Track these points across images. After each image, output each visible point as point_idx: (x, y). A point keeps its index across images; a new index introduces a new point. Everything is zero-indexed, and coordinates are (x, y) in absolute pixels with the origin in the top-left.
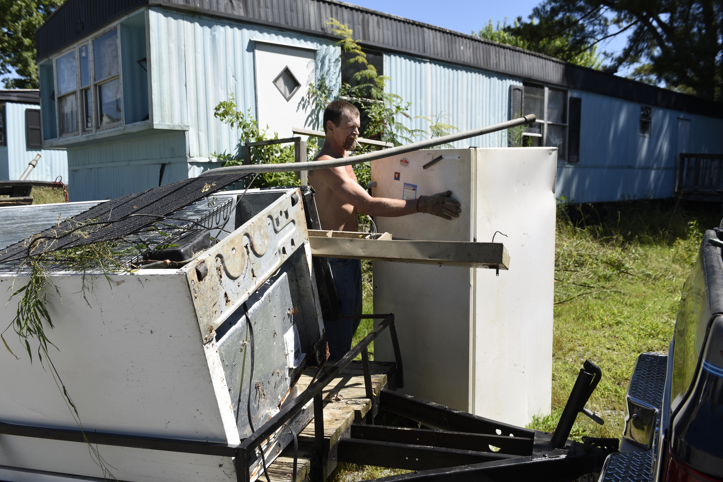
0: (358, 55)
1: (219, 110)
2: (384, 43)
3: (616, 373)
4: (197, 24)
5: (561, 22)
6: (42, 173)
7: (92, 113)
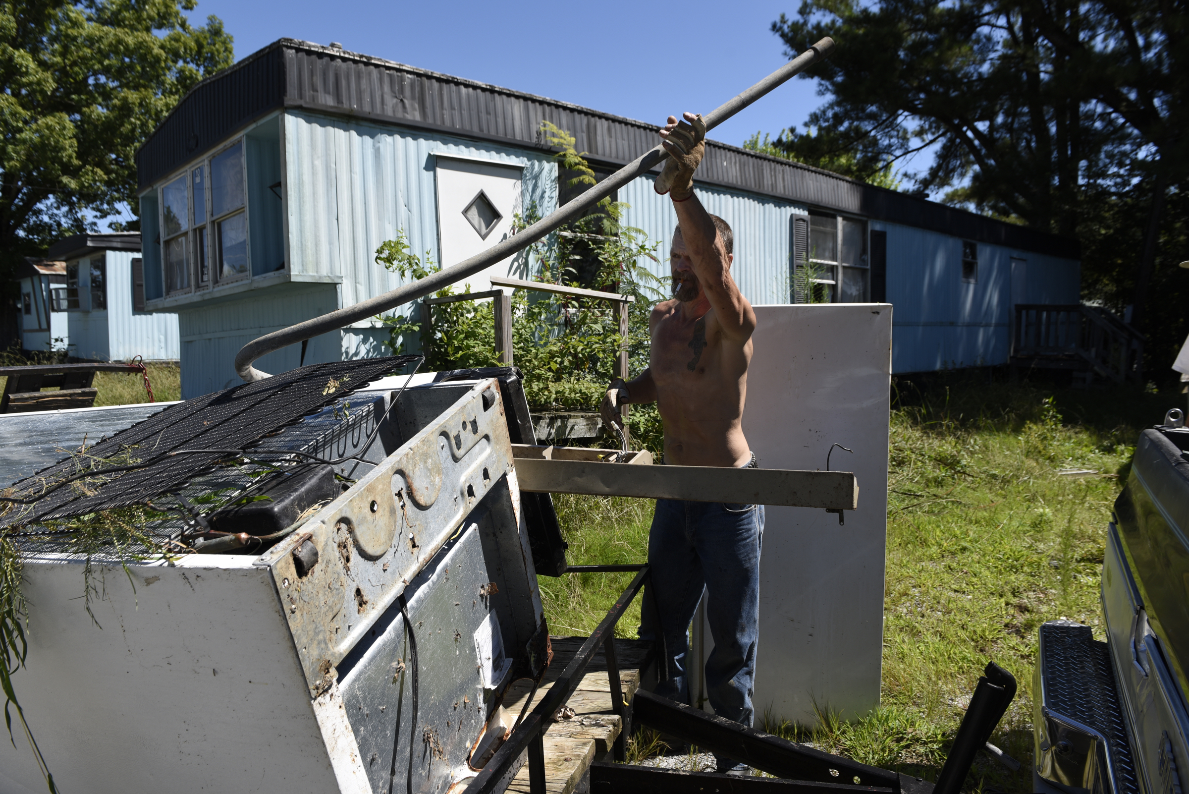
0: (583, 173)
1: (381, 253)
2: (617, 157)
3: (975, 632)
4: (353, 133)
5: (846, 134)
6: (153, 345)
7: (209, 262)
